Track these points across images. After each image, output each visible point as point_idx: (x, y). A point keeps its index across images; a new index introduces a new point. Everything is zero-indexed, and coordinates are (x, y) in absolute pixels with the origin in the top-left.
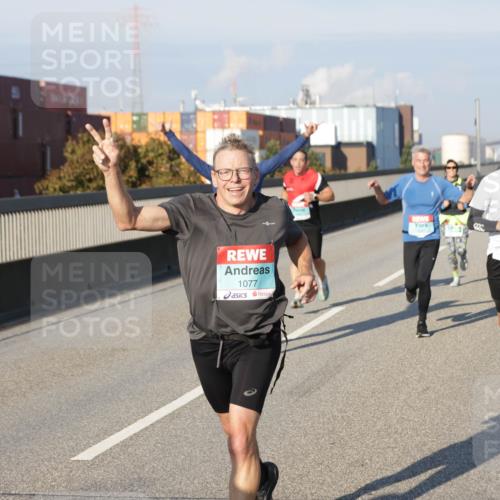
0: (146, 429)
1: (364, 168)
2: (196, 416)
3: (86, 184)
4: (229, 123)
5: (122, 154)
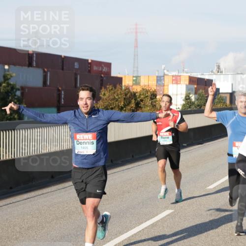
2: (164, 225)
4: (180, 81)
5: (128, 96)
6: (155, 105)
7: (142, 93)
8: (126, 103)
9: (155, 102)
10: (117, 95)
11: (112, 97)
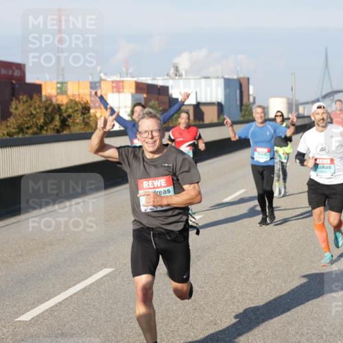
0: (67, 299)
1: (215, 120)
2: (100, 290)
3: (25, 130)
4: (123, 89)
5: (50, 110)
6: (88, 123)
7: (69, 106)
8: (46, 119)
9: (89, 118)
10: (35, 109)
11: (27, 112)
